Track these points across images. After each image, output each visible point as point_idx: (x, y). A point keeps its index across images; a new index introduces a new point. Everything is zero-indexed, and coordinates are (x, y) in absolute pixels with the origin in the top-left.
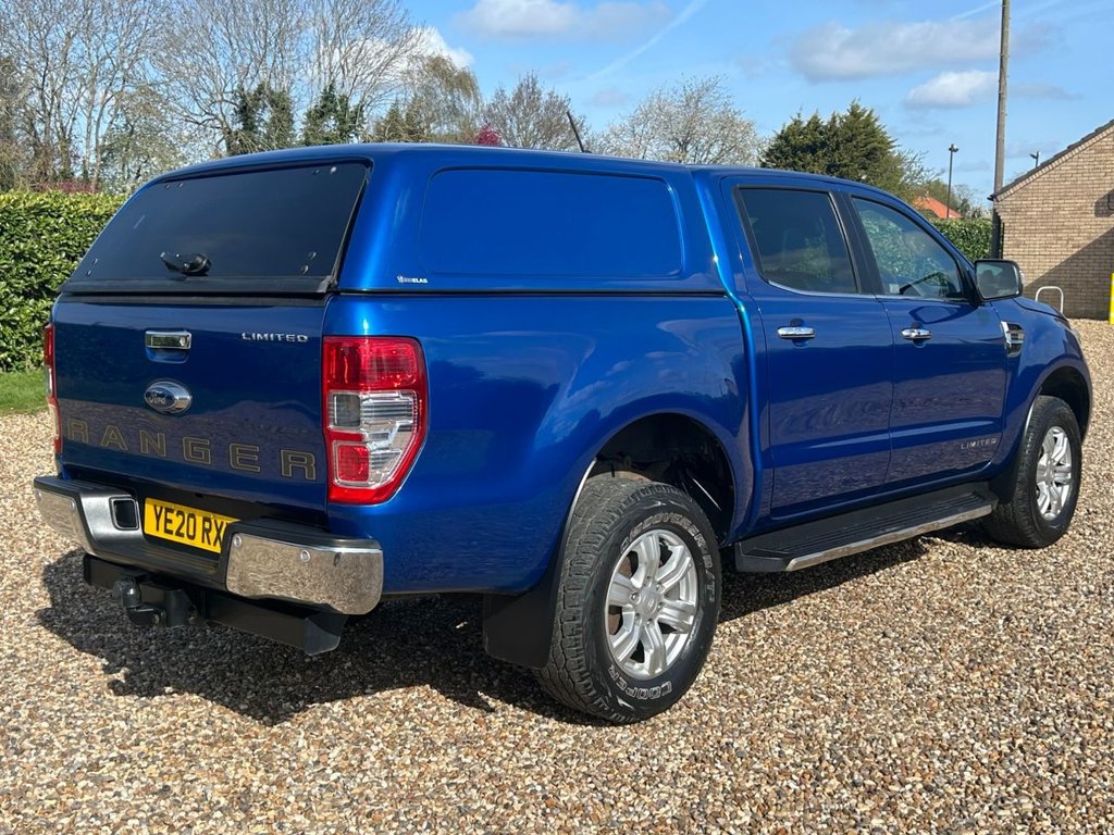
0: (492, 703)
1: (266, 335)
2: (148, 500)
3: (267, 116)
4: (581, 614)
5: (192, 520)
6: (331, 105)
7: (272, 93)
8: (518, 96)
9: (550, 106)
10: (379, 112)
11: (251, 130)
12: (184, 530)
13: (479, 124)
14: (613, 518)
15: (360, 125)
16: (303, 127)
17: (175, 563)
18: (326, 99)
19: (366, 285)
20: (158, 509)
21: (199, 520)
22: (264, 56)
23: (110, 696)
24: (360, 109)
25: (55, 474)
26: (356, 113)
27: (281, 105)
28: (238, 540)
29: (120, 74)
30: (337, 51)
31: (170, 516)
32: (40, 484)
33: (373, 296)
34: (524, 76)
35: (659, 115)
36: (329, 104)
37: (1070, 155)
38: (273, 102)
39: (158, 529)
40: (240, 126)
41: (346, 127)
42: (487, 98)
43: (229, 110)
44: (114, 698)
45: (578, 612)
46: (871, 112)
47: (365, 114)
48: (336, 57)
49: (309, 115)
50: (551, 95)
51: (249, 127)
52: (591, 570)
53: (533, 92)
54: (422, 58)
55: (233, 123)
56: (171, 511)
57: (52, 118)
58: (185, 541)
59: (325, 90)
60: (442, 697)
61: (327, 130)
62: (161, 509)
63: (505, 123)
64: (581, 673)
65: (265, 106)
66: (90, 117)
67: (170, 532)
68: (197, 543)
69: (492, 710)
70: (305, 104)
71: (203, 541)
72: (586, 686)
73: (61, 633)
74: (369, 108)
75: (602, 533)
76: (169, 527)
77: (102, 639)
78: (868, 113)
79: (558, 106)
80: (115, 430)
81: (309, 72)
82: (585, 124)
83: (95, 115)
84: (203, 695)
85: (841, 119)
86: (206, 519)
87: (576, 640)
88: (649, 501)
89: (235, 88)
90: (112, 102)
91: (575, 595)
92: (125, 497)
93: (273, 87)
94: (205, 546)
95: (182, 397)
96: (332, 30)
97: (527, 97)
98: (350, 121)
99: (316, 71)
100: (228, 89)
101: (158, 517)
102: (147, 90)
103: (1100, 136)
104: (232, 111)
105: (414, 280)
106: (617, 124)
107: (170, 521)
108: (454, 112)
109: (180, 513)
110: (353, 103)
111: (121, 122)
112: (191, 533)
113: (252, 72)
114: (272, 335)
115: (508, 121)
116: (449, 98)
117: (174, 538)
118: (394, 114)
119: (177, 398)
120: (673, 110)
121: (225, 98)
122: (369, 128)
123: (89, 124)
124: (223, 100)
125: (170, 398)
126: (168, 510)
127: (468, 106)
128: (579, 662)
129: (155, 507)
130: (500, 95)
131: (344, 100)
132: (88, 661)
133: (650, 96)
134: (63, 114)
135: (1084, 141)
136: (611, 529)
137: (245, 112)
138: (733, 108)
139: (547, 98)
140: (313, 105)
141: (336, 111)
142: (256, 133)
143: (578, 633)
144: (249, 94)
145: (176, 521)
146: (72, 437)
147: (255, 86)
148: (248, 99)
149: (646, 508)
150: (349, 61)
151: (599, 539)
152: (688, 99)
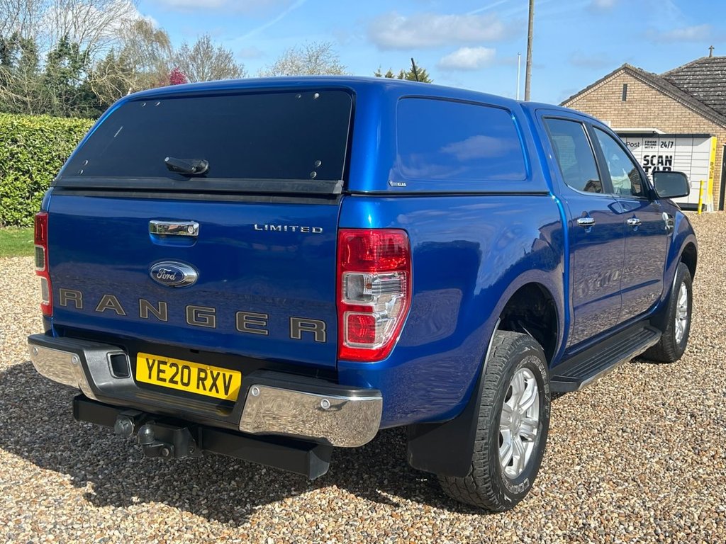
0: (396, 499)
1: (280, 227)
2: (139, 354)
3: (19, 56)
4: (487, 436)
5: (186, 371)
6: (66, 50)
7: (23, 39)
8: (197, 50)
9: (219, 56)
10: (100, 56)
11: (8, 64)
12: (178, 378)
13: (171, 67)
14: (504, 362)
15: (87, 64)
16: (46, 64)
17: (169, 404)
18: (62, 45)
19: (367, 188)
20: (151, 362)
21: (194, 371)
22: (18, 14)
23: (90, 508)
24: (87, 54)
25: (43, 332)
26: (85, 56)
27: (30, 48)
28: (255, 391)
30: (70, 12)
31: (162, 367)
32: (33, 340)
33: (373, 196)
34: (201, 36)
35: (292, 67)
36: (64, 49)
37: (571, 102)
38: (23, 46)
39: (150, 377)
41: (77, 65)
42: (176, 48)
44: (95, 509)
45: (486, 434)
46: (424, 71)
47: (91, 57)
48: (70, 16)
49: (50, 56)
50: (220, 49)
51: (7, 62)
52: (493, 402)
53: (208, 47)
54: (131, 21)
56: (165, 363)
58: (180, 387)
59: (62, 39)
60: (353, 495)
61: (63, 66)
62: (154, 361)
63: (188, 67)
64: (485, 479)
65: (18, 48)
67: (164, 380)
68: (192, 388)
69: (397, 505)
70: (47, 48)
71: (198, 387)
72: (487, 488)
73: (18, 453)
74: (94, 53)
75: (498, 374)
76: (162, 375)
77: (55, 457)
78: (422, 72)
79: (224, 57)
80: (113, 300)
81: (50, 26)
82: (243, 70)
84: (166, 502)
85: (406, 75)
86: (200, 370)
87: (484, 454)
88: (521, 348)
91: (483, 421)
92: (119, 352)
93: (24, 36)
94: (201, 391)
95: (190, 274)
97: (203, 51)
98: (80, 61)
99: (55, 26)
101: (150, 368)
103: (590, 91)
105: (399, 184)
107: (164, 372)
108: (153, 57)
109: (173, 365)
110: (82, 49)
112: (185, 381)
113: (9, 24)
114: (286, 227)
115: (191, 66)
116: (150, 48)
117: (167, 385)
118: (110, 58)
119: (186, 274)
120: (301, 64)
122: (93, 67)
125: (179, 275)
126: (160, 363)
127: (163, 54)
128: (485, 471)
129: (147, 360)
130: (185, 48)
131: (76, 47)
132: (54, 476)
133: (285, 53)
135: (580, 93)
136: (504, 369)
138: (340, 65)
139: (217, 51)
140: (53, 49)
141: (70, 54)
142: (12, 67)
143: (485, 449)
144: (7, 40)
145: (169, 372)
146: (63, 303)
147: (10, 35)
148: (6, 43)
149: (521, 353)
150: (79, 19)
151: (497, 378)
152: (311, 57)
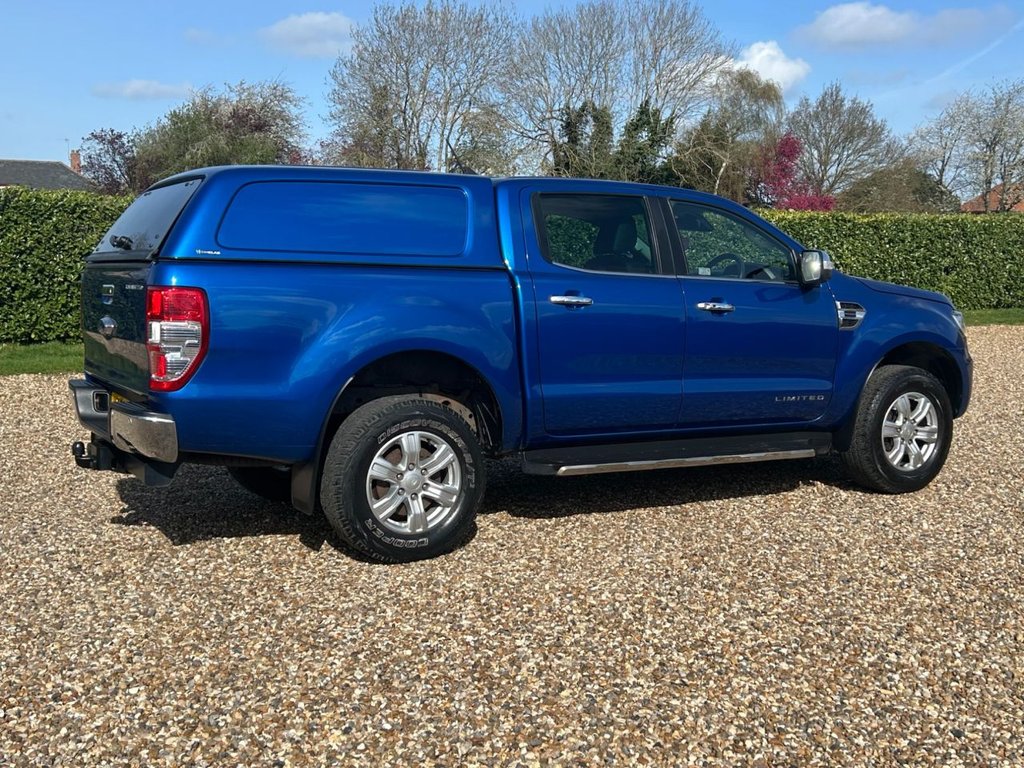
3: (589, 130)
6: (645, 118)
7: (595, 109)
8: (822, 103)
9: (852, 111)
10: (688, 123)
11: (575, 143)
13: (783, 130)
15: (669, 136)
16: (620, 138)
18: (642, 113)
24: (670, 121)
26: (667, 124)
27: (603, 121)
29: (467, 98)
34: (828, 85)
35: (966, 117)
36: (645, 117)
38: (595, 118)
40: (566, 139)
41: (657, 137)
42: (791, 107)
43: (557, 125)
47: (675, 125)
48: (652, 75)
49: (626, 128)
50: (853, 101)
51: (574, 140)
53: (837, 100)
54: (729, 73)
55: (561, 138)
57: (412, 137)
59: (642, 105)
61: (640, 141)
63: (808, 129)
65: (588, 121)
66: (442, 135)
70: (624, 118)
74: (679, 120)
79: (860, 112)
83: (446, 132)
89: (562, 106)
90: (459, 122)
92: (103, 391)
93: (596, 104)
96: (649, 52)
97: (830, 104)
98: (661, 132)
99: (635, 88)
100: (556, 107)
102: (489, 110)
104: (559, 127)
106: (924, 127)
108: (757, 121)
110: (665, 115)
111: (467, 138)
113: (577, 91)
115: (812, 127)
116: (754, 108)
120: (982, 112)
121: (554, 116)
123: (442, 141)
124: (553, 118)
127: (771, 115)
130: (805, 103)
131: (657, 112)
133: (958, 99)
134: (421, 133)
137: (571, 127)
139: (850, 104)
140: (631, 119)
141: (649, 124)
142: (578, 145)
144: (574, 111)
147: (579, 105)
148: (573, 115)
152: (998, 102)
